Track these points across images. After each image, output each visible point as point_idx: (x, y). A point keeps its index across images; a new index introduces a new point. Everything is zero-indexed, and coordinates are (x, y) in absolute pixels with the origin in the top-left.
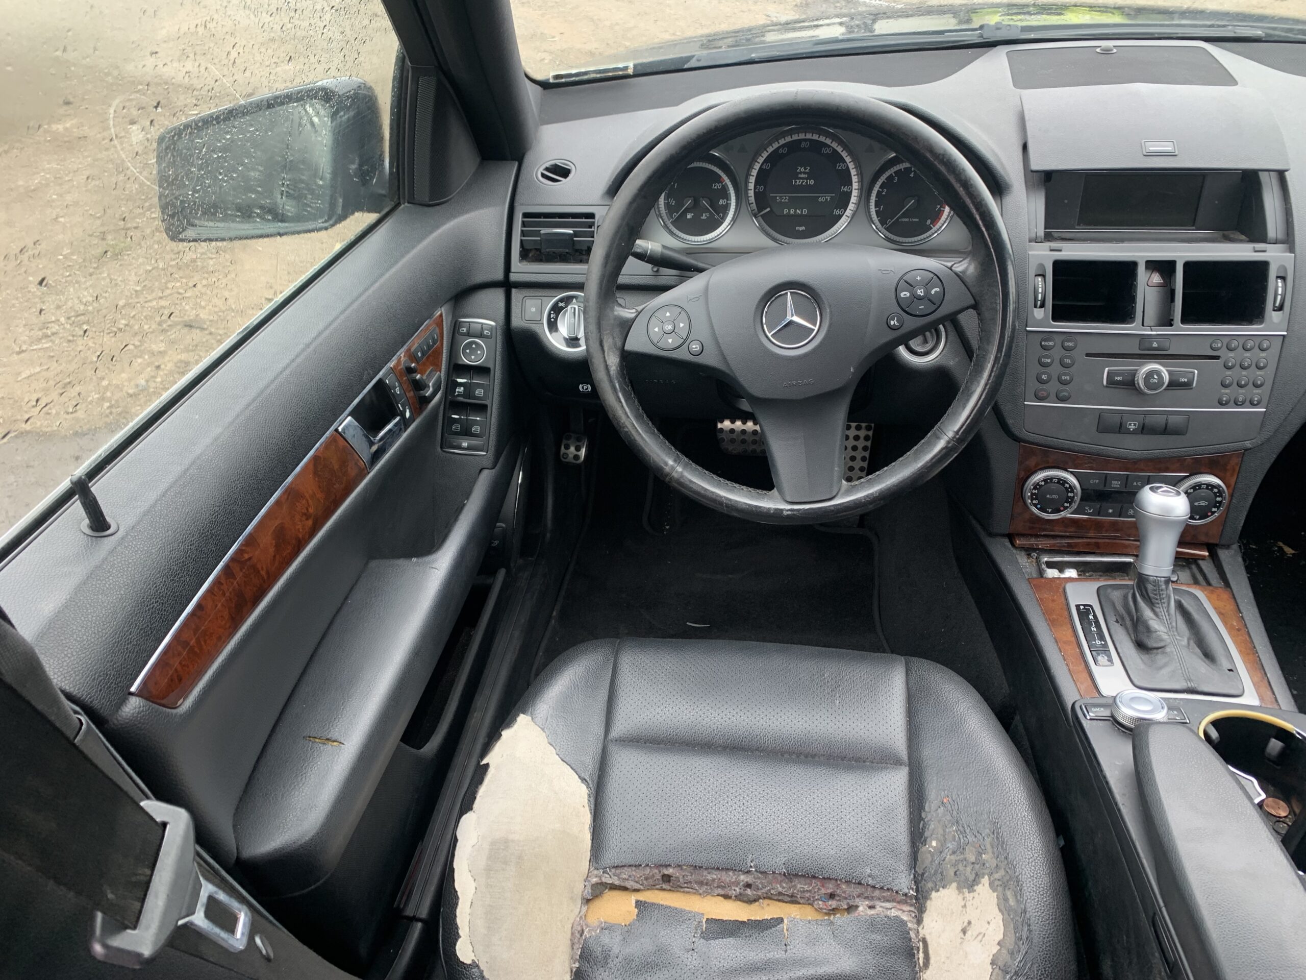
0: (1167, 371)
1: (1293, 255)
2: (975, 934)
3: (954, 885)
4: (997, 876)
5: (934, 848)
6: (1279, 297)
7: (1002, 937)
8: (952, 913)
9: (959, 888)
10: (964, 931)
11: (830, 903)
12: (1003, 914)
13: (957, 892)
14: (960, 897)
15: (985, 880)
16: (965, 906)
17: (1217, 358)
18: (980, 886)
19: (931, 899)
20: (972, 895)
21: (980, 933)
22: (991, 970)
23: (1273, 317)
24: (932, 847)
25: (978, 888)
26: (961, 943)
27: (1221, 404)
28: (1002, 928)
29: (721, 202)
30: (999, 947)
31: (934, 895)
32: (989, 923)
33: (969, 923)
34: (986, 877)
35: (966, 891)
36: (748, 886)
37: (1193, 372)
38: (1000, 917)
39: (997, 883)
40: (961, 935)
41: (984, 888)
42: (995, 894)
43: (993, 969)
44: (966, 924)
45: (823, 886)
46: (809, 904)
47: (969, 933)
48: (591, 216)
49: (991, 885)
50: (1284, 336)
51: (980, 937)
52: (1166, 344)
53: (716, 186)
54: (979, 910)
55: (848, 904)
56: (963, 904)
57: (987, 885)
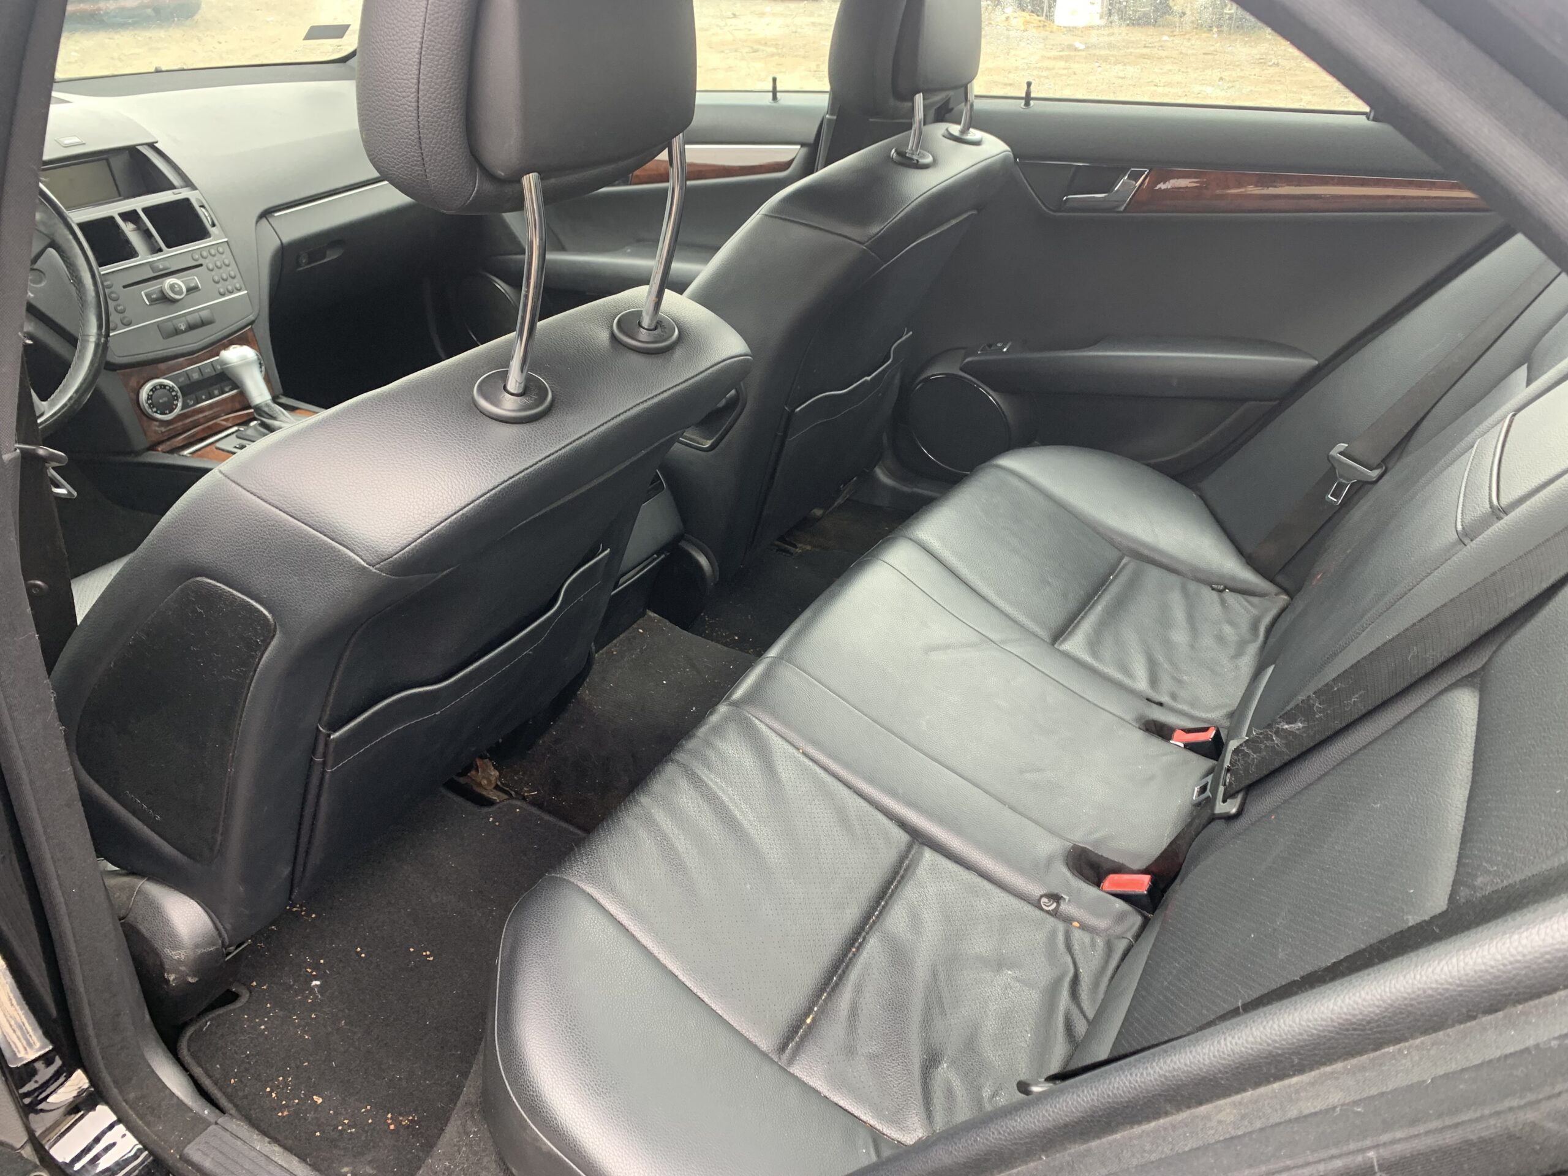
0: (182, 281)
1: (198, 191)
6: (209, 218)
17: (201, 265)
23: (213, 231)
27: (223, 295)
37: (195, 279)
50: (227, 242)
52: (167, 264)
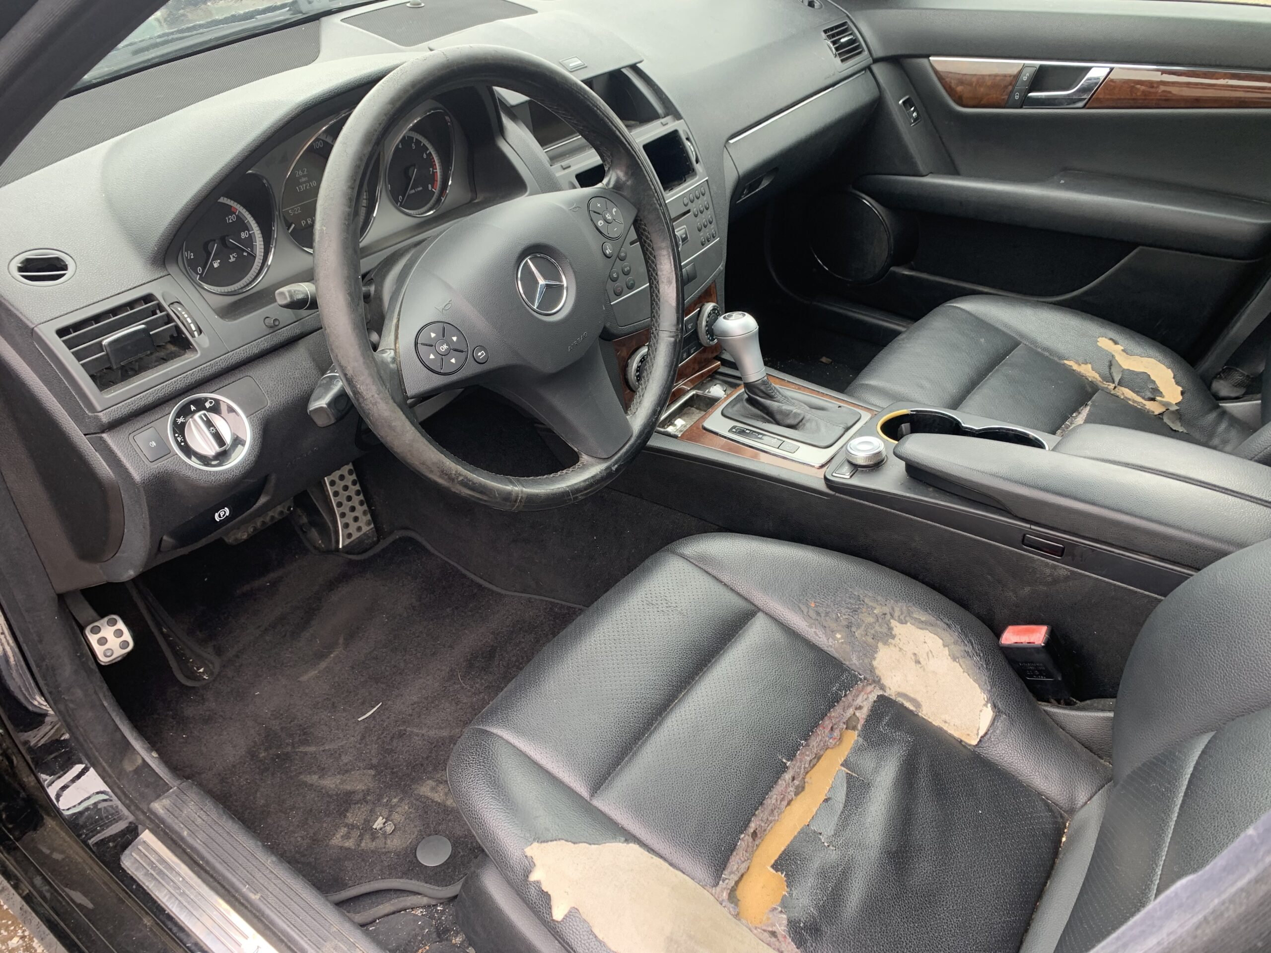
1: (682, 120)
2: (925, 656)
3: (880, 645)
4: (897, 614)
5: (842, 638)
6: (694, 153)
7: (941, 641)
8: (898, 661)
9: (886, 643)
10: (918, 662)
11: (835, 734)
12: (927, 629)
13: (887, 647)
14: (892, 648)
15: (893, 623)
16: (901, 649)
17: (688, 212)
18: (895, 629)
19: (876, 668)
20: (897, 639)
21: (928, 653)
22: (958, 664)
23: (698, 167)
24: (840, 639)
25: (896, 631)
26: (924, 670)
27: (702, 245)
28: (935, 636)
29: (244, 235)
30: (947, 648)
31: (875, 663)
32: (925, 642)
33: (915, 654)
34: (892, 621)
35: (890, 640)
36: (793, 779)
37: (685, 228)
38: (926, 633)
39: (902, 617)
40: (918, 666)
41: (898, 628)
42: (909, 624)
43: (959, 662)
44: (913, 658)
45: (824, 728)
46: (827, 749)
47: (921, 660)
48: (148, 298)
49: (901, 622)
50: (707, 180)
51: (930, 655)
53: (231, 219)
54: (911, 643)
55: (844, 723)
56: (898, 649)
57: (898, 624)
